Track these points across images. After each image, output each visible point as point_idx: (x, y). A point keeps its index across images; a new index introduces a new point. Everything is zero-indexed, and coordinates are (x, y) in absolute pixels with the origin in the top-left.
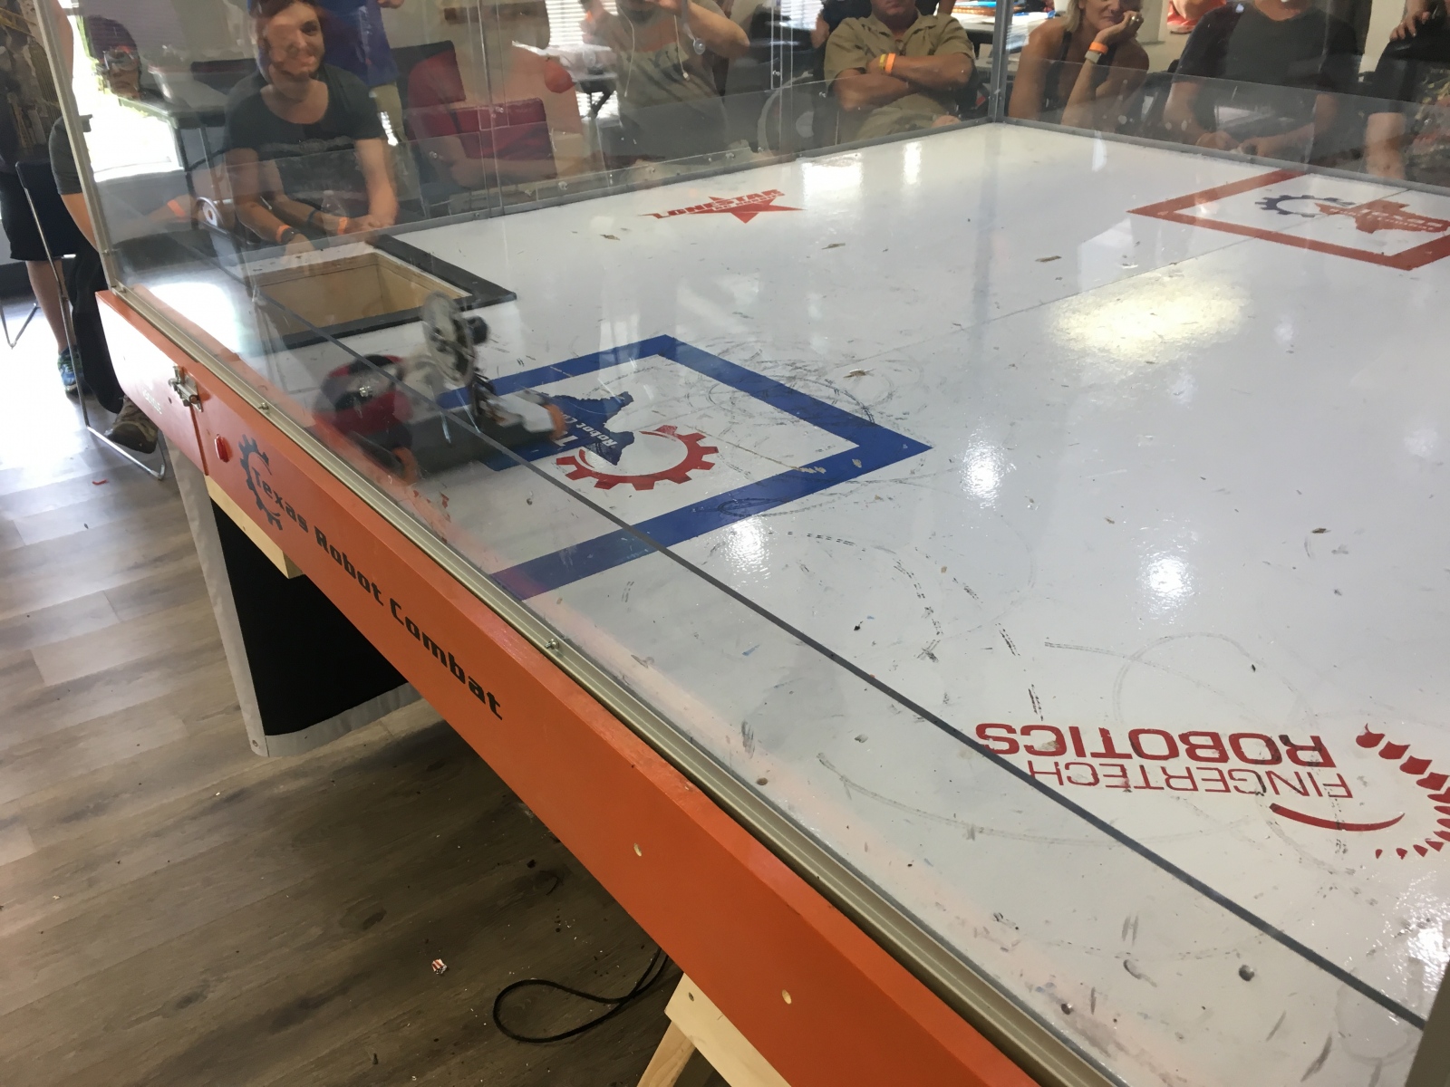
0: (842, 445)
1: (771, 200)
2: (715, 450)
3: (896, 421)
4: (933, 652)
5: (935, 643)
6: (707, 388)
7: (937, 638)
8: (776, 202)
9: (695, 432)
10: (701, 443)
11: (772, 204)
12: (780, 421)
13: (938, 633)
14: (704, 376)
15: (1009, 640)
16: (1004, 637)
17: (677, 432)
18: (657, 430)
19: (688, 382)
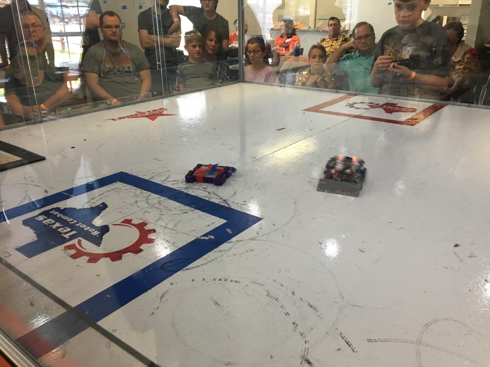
0: (219, 222)
1: (163, 112)
2: (154, 231)
3: (241, 206)
4: (308, 358)
5: (307, 350)
6: (146, 196)
7: (307, 346)
8: (165, 112)
9: (142, 221)
10: (147, 228)
11: (163, 113)
12: (185, 211)
13: (306, 342)
14: (143, 191)
15: (347, 341)
16: (343, 338)
17: (132, 223)
18: (121, 223)
19: (135, 195)
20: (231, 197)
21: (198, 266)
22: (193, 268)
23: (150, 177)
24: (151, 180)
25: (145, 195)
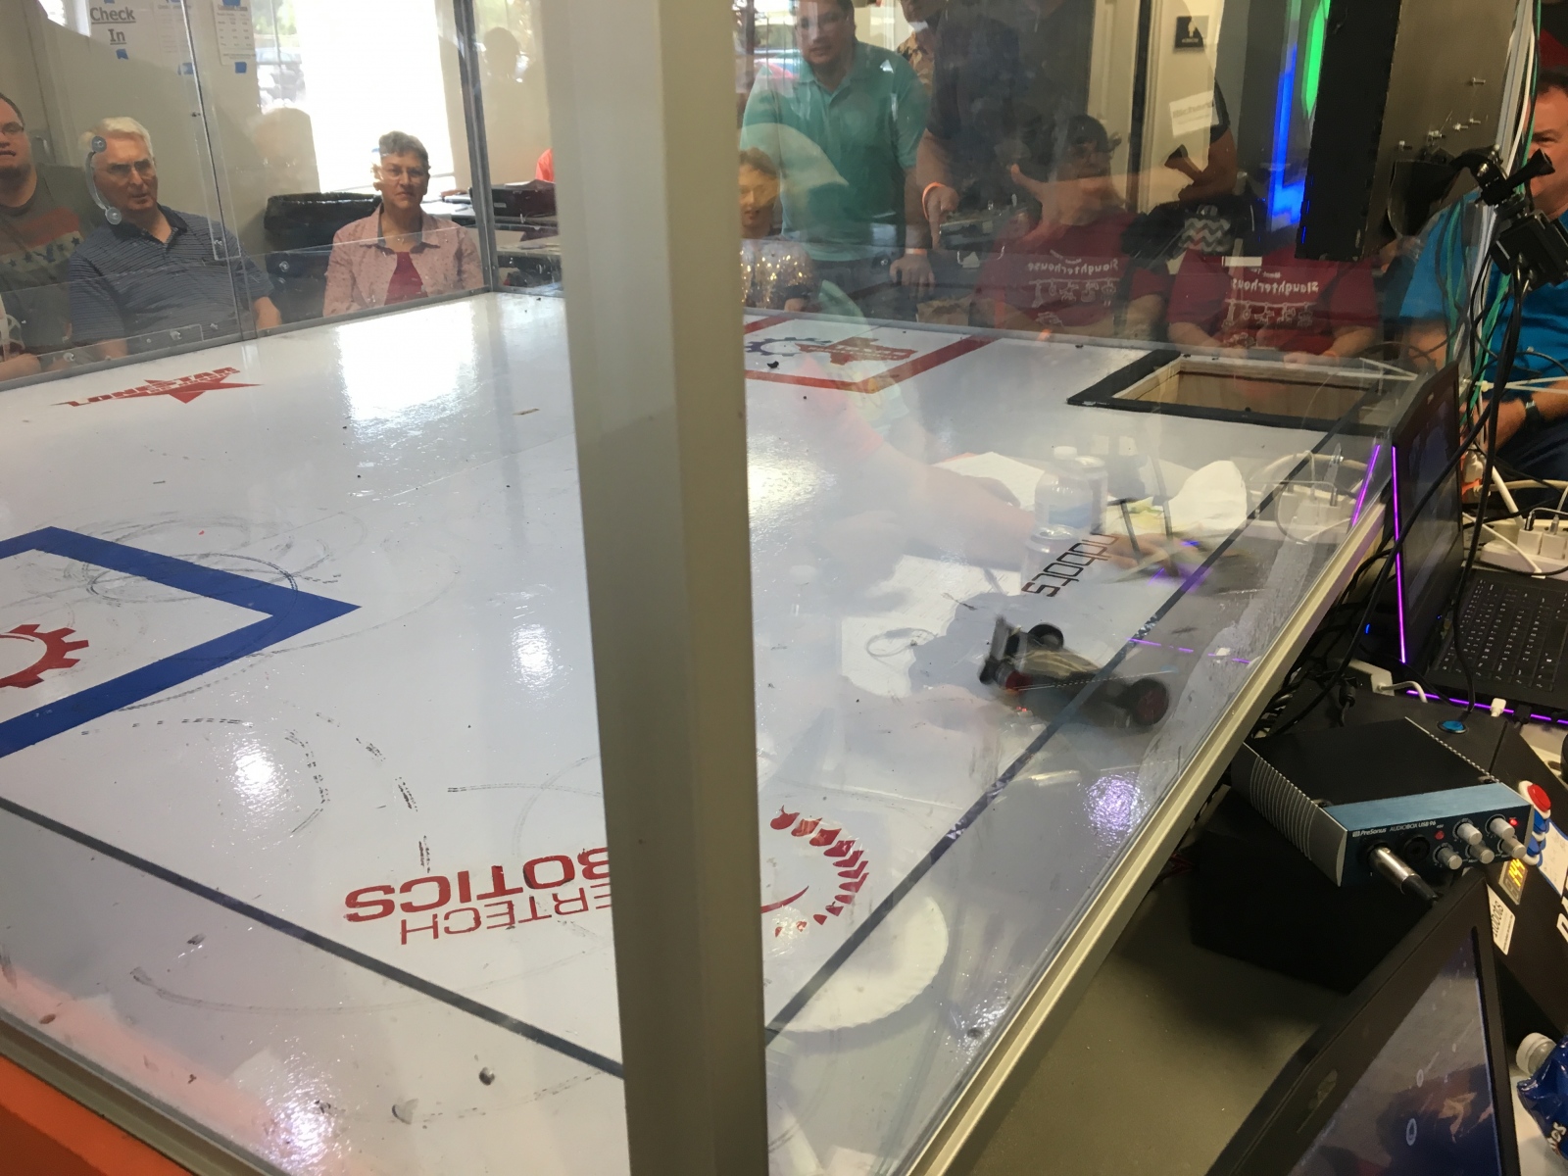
1: (223, 378)
2: (84, 644)
3: (323, 585)
6: (92, 577)
7: (323, 806)
8: (230, 379)
9: (62, 627)
10: (67, 639)
11: (222, 382)
13: (323, 801)
14: (92, 566)
15: (407, 794)
16: (402, 790)
17: (38, 631)
18: (11, 632)
19: (67, 575)
20: (308, 569)
21: (159, 702)
22: (145, 705)
23: (119, 537)
24: (119, 543)
25: (91, 573)
